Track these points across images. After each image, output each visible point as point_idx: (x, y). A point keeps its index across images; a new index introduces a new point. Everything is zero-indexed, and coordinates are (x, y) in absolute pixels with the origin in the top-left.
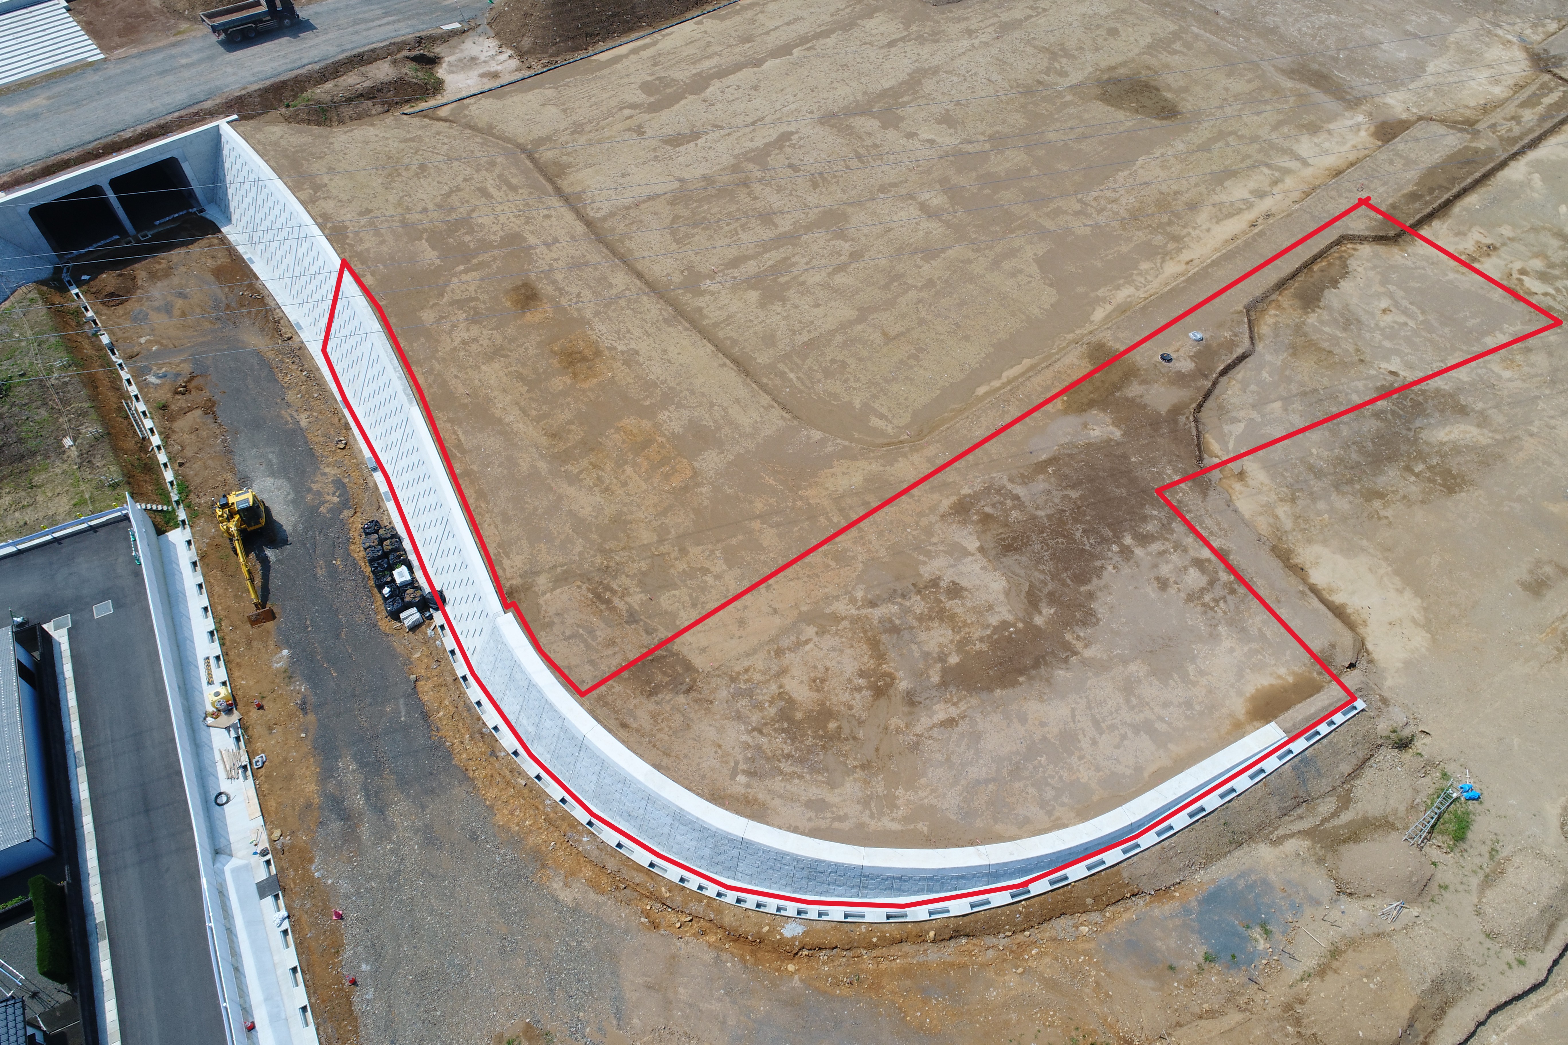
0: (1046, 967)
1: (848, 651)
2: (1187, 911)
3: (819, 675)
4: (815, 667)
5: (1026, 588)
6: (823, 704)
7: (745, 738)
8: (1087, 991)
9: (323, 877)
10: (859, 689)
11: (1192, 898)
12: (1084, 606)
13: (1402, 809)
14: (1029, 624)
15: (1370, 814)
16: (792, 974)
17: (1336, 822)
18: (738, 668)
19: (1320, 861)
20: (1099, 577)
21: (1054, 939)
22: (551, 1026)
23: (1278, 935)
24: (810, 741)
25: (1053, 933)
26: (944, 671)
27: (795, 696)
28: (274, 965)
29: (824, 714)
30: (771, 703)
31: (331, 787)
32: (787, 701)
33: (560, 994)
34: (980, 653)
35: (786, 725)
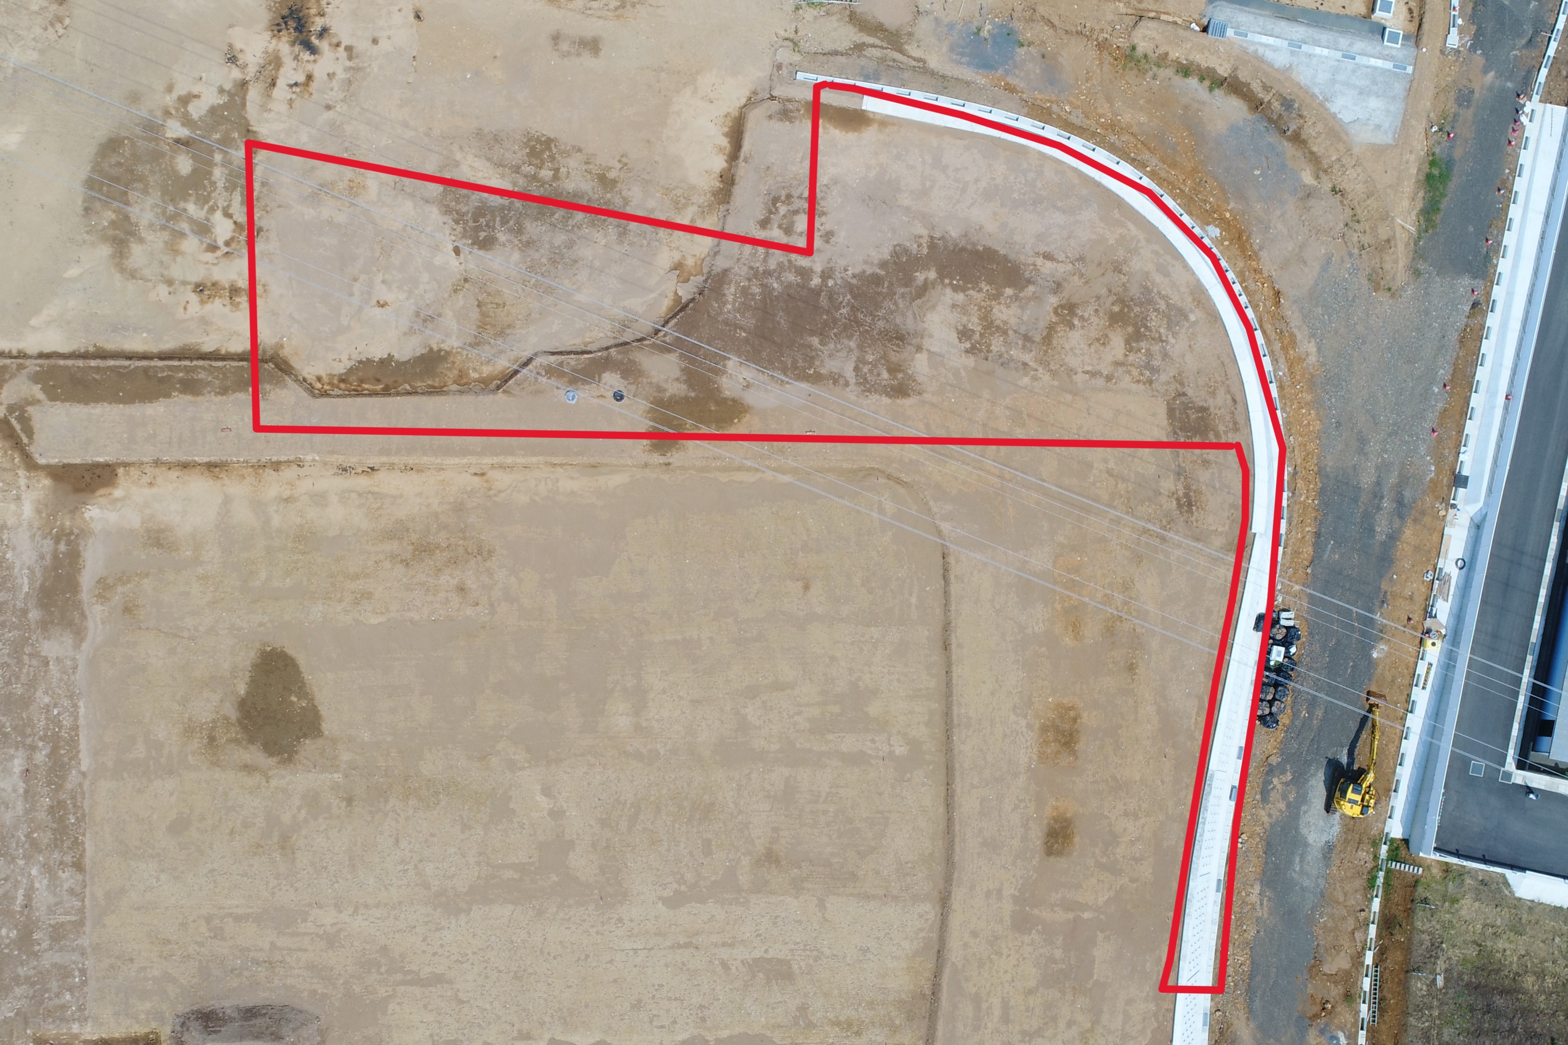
0: (1104, 108)
1: (1067, 347)
2: (1007, 72)
3: (1097, 344)
4: (1096, 352)
5: (918, 301)
6: (1111, 325)
7: (1172, 341)
8: (1095, 83)
9: (1431, 464)
10: (1082, 318)
11: (998, 75)
12: (895, 261)
13: (834, 18)
14: (941, 276)
15: (856, 30)
16: (1230, 211)
17: (878, 42)
18: (1141, 387)
19: (910, 34)
20: (864, 272)
21: (1087, 117)
22: (1365, 282)
23: (976, 24)
24: (1137, 309)
25: (1084, 120)
26: (1022, 289)
27: (1123, 345)
28: (1479, 429)
29: (1114, 319)
30: (1139, 350)
31: (1397, 523)
32: (1130, 344)
33: (1350, 296)
34: (989, 283)
35: (1142, 330)
